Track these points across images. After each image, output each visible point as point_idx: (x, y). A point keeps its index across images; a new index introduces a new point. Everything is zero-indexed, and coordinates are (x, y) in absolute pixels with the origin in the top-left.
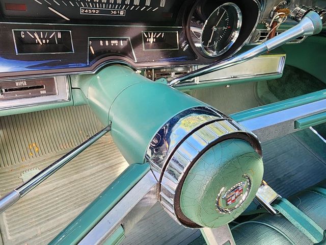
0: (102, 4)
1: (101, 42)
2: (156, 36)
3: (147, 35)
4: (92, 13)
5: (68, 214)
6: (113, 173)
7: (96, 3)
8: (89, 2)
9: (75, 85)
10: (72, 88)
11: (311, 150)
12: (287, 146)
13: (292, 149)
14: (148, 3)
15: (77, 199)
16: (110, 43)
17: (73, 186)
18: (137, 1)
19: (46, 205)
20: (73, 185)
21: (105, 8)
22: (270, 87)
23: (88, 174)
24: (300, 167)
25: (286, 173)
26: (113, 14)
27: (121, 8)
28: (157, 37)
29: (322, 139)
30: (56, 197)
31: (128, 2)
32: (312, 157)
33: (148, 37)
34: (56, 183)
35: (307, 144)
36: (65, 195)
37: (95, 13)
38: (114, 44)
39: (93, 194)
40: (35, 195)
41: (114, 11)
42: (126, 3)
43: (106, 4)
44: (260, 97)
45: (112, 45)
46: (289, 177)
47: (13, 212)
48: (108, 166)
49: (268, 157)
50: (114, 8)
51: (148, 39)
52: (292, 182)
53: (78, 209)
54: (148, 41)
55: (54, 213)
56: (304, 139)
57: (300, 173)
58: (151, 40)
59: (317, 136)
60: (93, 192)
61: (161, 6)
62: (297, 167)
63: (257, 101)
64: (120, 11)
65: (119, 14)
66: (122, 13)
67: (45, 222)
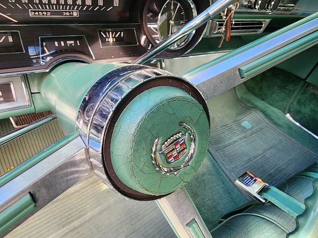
0: (53, 5)
1: (56, 44)
2: (115, 35)
3: (106, 35)
4: (43, 15)
6: (99, 187)
7: (45, 4)
8: (38, 4)
9: (34, 90)
10: (32, 93)
11: (297, 142)
12: (273, 141)
13: (279, 144)
14: (101, 3)
15: (61, 219)
16: (65, 43)
17: (56, 207)
18: (89, 1)
19: (27, 230)
20: (56, 205)
21: (56, 9)
22: (248, 88)
23: (73, 191)
24: (289, 160)
25: (276, 168)
26: (66, 15)
27: (73, 9)
28: (117, 36)
29: (306, 130)
30: (37, 221)
31: (79, 2)
32: (300, 149)
33: (107, 37)
35: (293, 137)
37: (46, 15)
38: (71, 44)
39: (77, 212)
41: (66, 12)
42: (78, 4)
43: (56, 5)
44: (240, 98)
45: (68, 45)
46: (280, 171)
48: (93, 181)
49: (256, 154)
50: (66, 9)
51: (107, 39)
52: (284, 176)
53: (63, 230)
54: (107, 41)
56: (289, 132)
57: (290, 166)
58: (111, 40)
59: (301, 128)
60: (77, 210)
61: (115, 5)
62: (287, 160)
63: (238, 102)
64: (72, 12)
65: (73, 15)
66: (75, 14)
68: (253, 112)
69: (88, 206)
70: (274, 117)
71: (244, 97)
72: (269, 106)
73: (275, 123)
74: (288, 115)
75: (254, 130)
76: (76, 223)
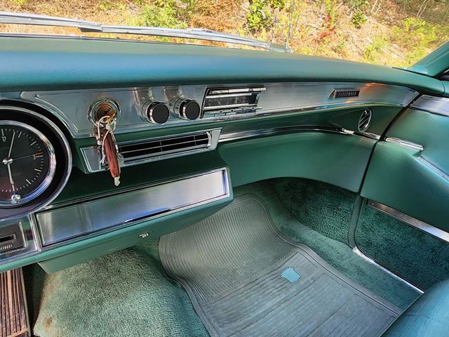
68: (300, 251)
70: (334, 256)
71: (285, 227)
73: (336, 267)
74: (356, 251)
75: (302, 283)
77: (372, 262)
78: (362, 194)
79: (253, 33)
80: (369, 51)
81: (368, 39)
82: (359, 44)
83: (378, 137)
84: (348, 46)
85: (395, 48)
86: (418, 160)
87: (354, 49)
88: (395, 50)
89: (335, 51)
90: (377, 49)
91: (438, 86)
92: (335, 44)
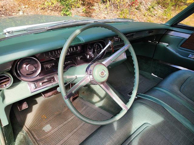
2: (80, 57)
5: (67, 136)
14: (75, 49)
15: (69, 130)
19: (57, 136)
20: (65, 126)
23: (70, 120)
30: (60, 132)
33: (78, 58)
34: (58, 127)
36: (63, 130)
38: (69, 62)
39: (74, 127)
40: (51, 134)
42: (69, 51)
47: (44, 142)
53: (71, 133)
55: (61, 138)
61: (79, 49)
65: (68, 54)
67: (59, 142)
69: (78, 123)
72: (143, 72)
73: (147, 78)
74: (152, 74)
76: (75, 130)
77: (156, 76)
78: (154, 58)
79: (104, 3)
80: (150, 9)
81: (149, 3)
82: (145, 5)
83: (157, 42)
84: (142, 7)
85: (160, 7)
86: (167, 47)
87: (144, 8)
88: (160, 8)
89: (137, 9)
90: (153, 7)
91: (171, 28)
92: (137, 6)
